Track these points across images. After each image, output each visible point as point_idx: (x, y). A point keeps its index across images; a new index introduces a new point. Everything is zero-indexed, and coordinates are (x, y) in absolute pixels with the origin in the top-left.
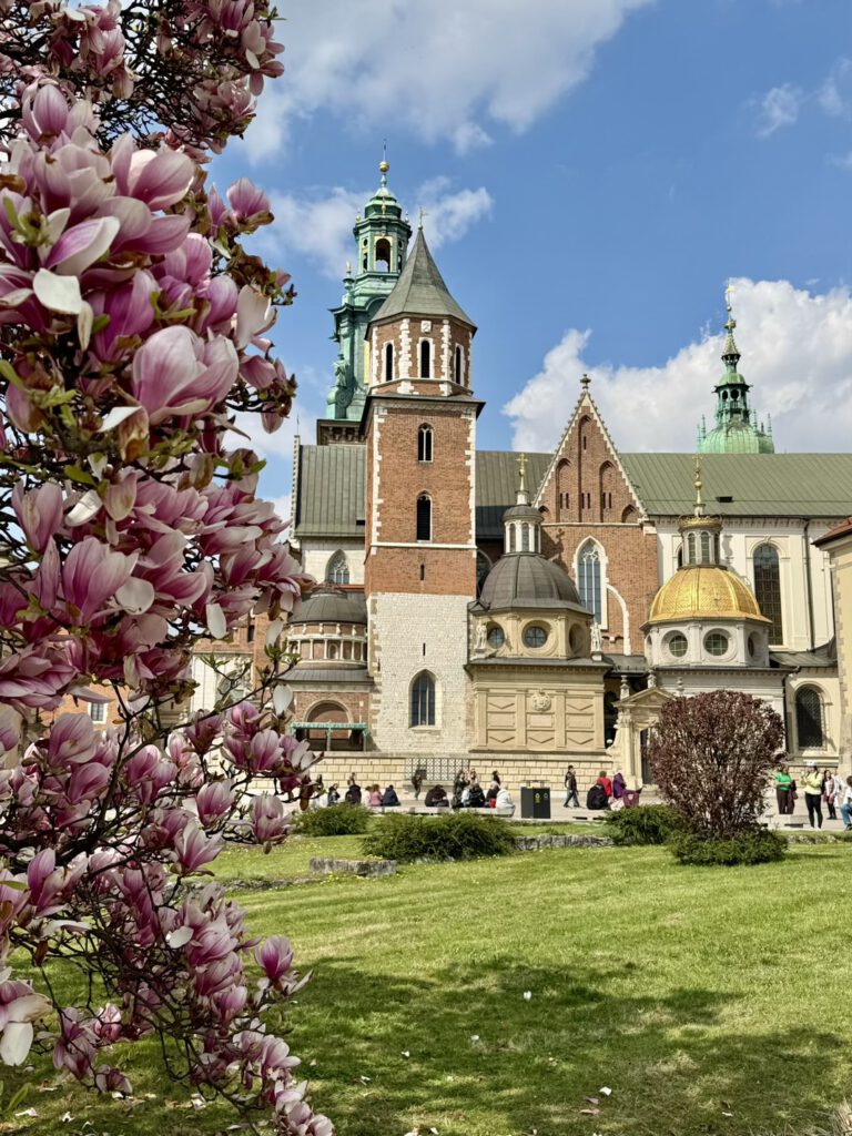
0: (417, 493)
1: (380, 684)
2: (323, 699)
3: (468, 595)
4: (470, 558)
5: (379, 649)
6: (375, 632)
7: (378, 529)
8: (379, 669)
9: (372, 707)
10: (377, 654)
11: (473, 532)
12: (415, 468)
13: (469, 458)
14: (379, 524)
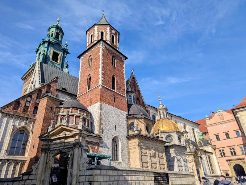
0: (112, 75)
3: (126, 112)
4: (126, 100)
5: (102, 124)
9: (100, 149)
11: (126, 92)
12: (112, 67)
13: (124, 71)
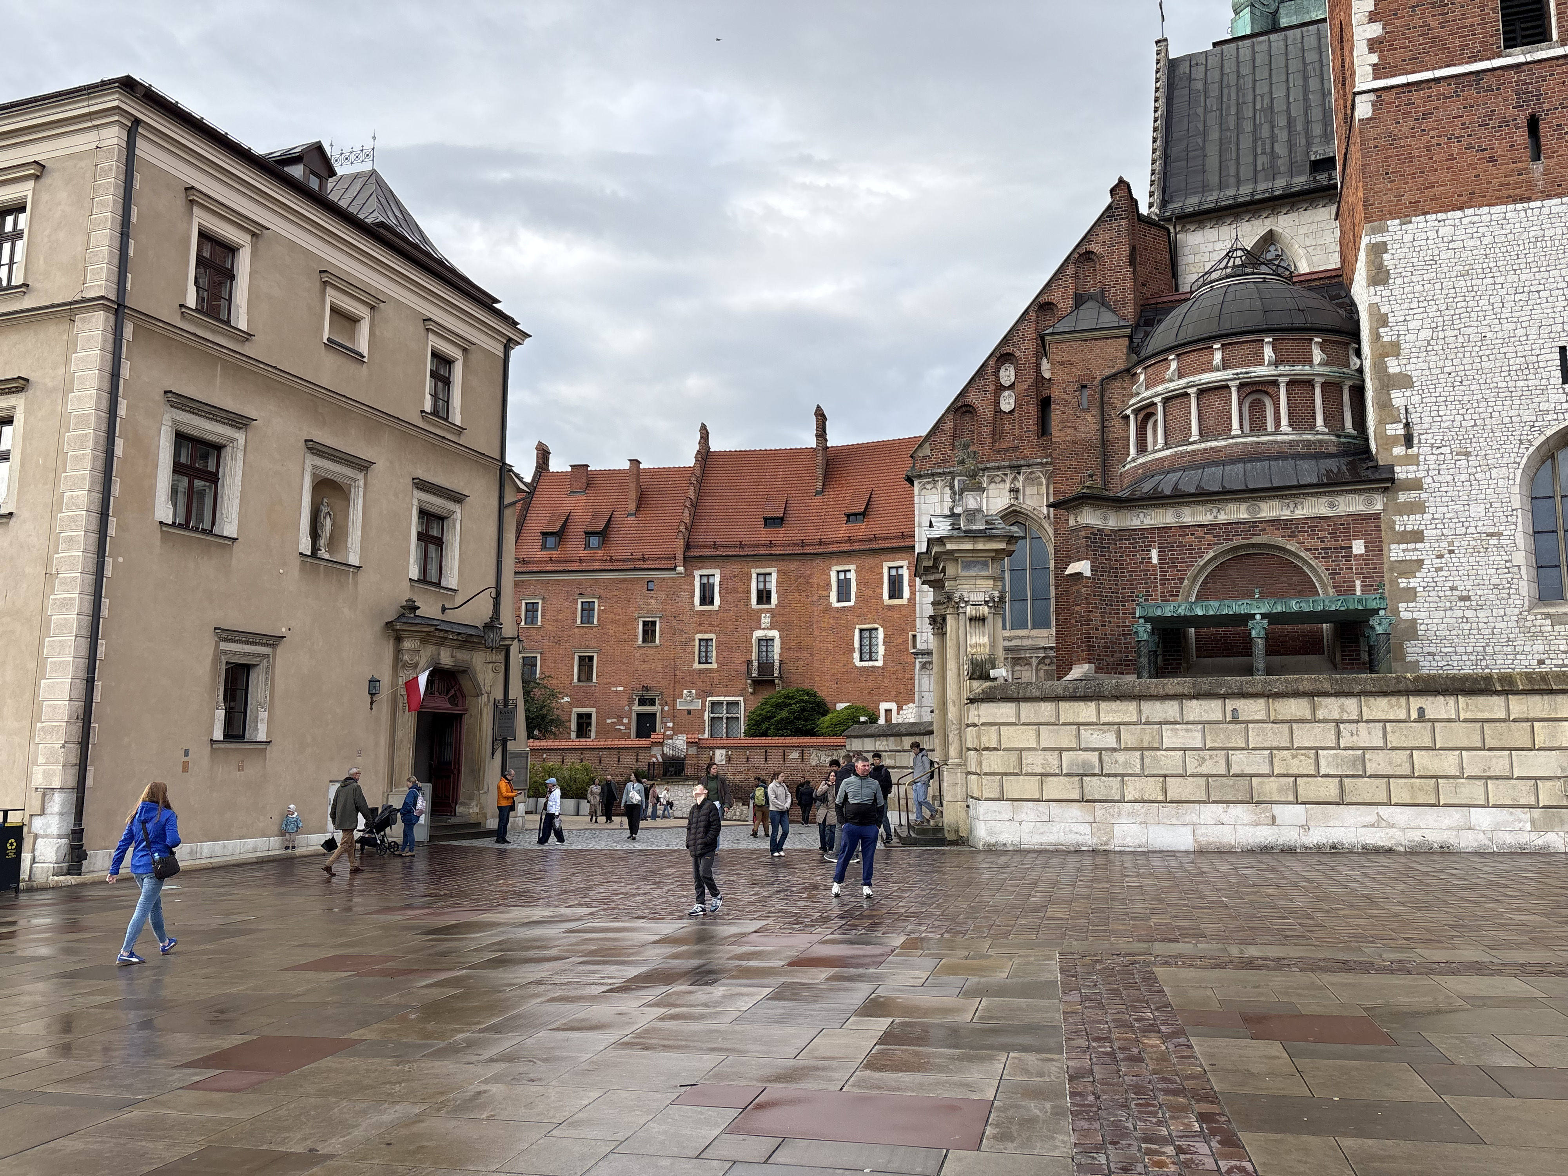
1: (1416, 485)
2: (1237, 541)
5: (1405, 382)
6: (1386, 334)
7: (1373, 45)
8: (1408, 440)
9: (1396, 552)
10: (1398, 398)
14: (1376, 30)
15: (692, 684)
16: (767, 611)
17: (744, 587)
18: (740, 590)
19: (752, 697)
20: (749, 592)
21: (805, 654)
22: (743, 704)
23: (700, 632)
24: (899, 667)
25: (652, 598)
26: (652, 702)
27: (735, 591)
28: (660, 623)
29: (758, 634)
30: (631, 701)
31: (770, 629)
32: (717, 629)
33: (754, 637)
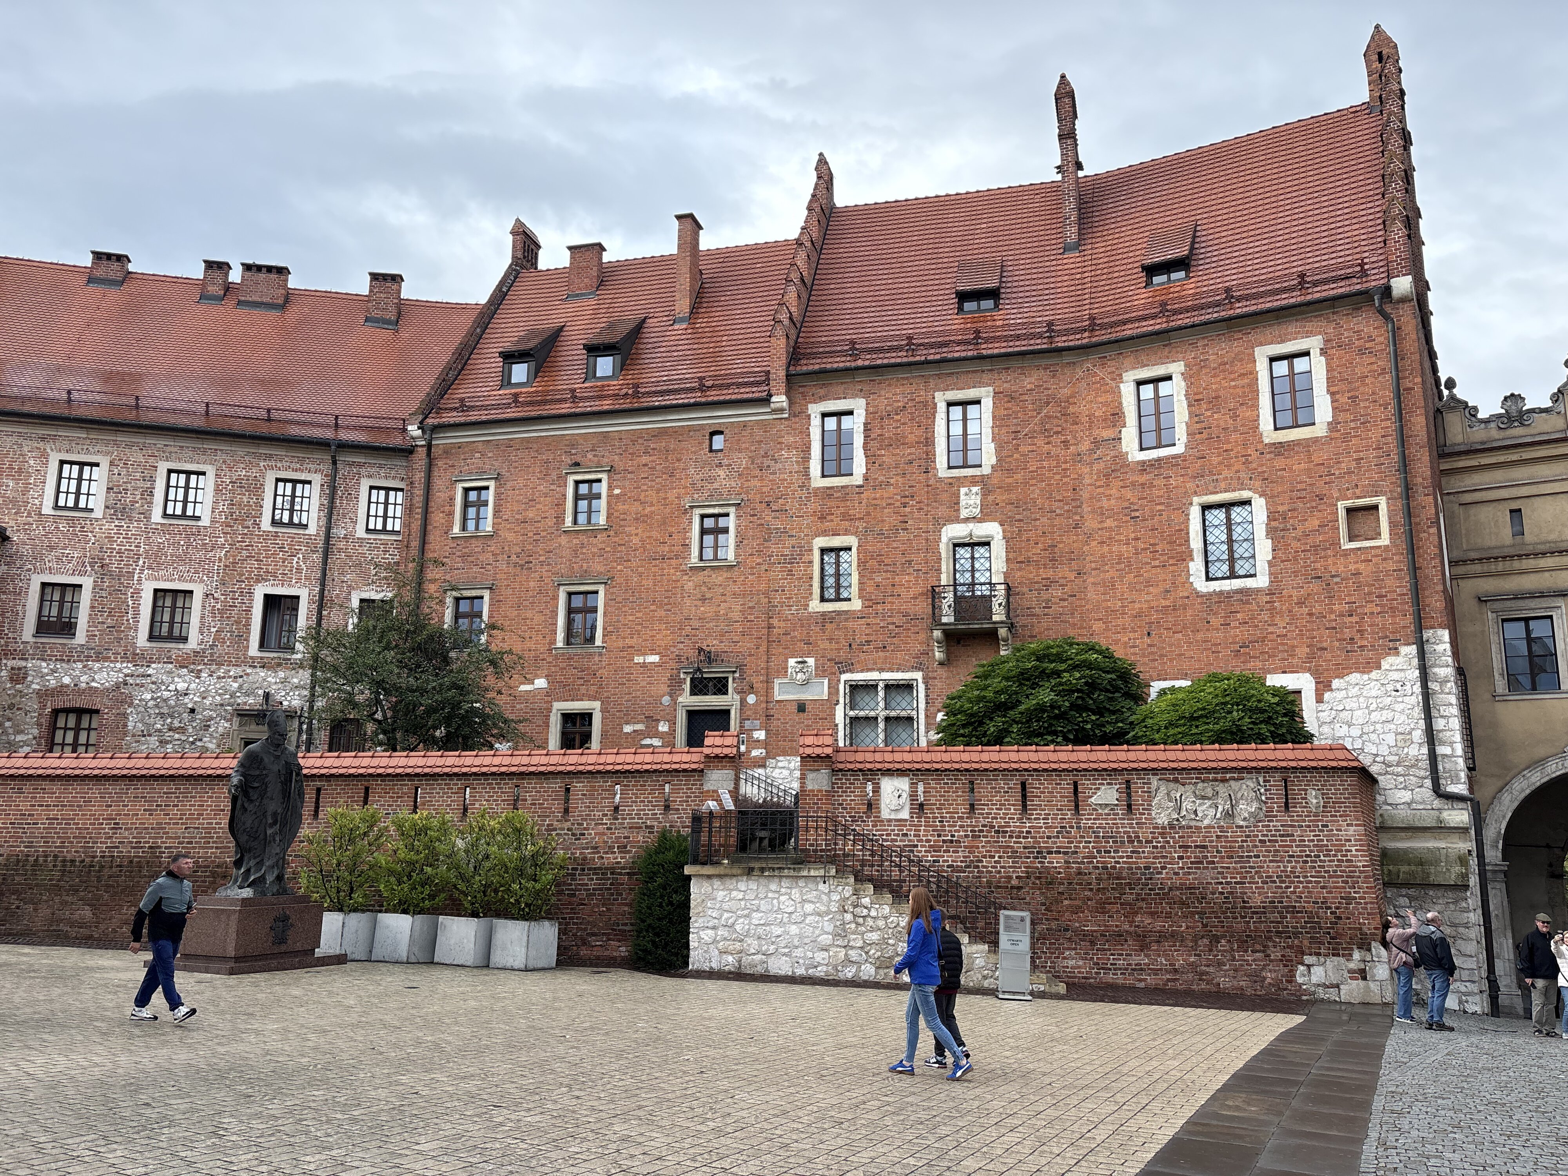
15: (809, 646)
16: (973, 481)
17: (919, 432)
18: (911, 438)
19: (942, 672)
20: (929, 442)
21: (1065, 572)
22: (922, 687)
23: (824, 533)
24: (1315, 586)
25: (720, 465)
26: (721, 687)
27: (899, 441)
28: (738, 517)
29: (953, 531)
30: (675, 686)
31: (981, 521)
32: (861, 525)
33: (944, 539)
